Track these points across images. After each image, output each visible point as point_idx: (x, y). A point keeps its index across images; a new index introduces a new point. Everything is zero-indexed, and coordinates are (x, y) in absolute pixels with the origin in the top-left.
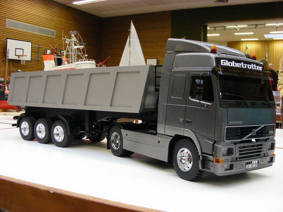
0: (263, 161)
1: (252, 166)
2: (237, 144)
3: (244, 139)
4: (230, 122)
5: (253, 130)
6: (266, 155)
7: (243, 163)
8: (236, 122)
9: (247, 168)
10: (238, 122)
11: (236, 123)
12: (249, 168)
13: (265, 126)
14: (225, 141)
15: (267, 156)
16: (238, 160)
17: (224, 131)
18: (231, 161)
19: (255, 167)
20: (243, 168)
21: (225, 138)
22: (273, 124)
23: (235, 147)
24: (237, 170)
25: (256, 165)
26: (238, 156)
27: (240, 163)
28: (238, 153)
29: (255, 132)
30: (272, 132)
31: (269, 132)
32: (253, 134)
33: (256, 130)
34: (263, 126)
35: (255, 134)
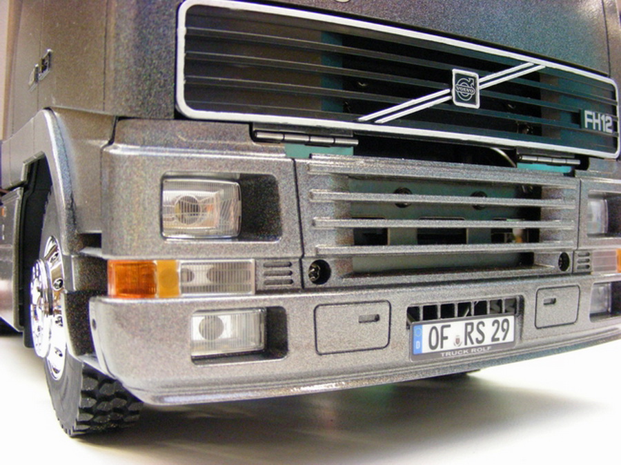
0: (554, 302)
1: (468, 334)
3: (382, 122)
5: (455, 72)
6: (575, 264)
7: (382, 310)
9: (426, 349)
12: (449, 345)
14: (179, 116)
15: (586, 271)
16: (333, 280)
17: (170, 33)
18: (267, 283)
19: (494, 339)
20: (390, 347)
21: (186, 86)
22: (609, 77)
23: (291, 170)
24: (325, 359)
25: (503, 330)
26: (328, 247)
27: (352, 308)
28: (328, 221)
29: (475, 86)
30: (602, 122)
31: (587, 120)
32: (458, 100)
33: (479, 81)
34: (536, 65)
35: (477, 106)
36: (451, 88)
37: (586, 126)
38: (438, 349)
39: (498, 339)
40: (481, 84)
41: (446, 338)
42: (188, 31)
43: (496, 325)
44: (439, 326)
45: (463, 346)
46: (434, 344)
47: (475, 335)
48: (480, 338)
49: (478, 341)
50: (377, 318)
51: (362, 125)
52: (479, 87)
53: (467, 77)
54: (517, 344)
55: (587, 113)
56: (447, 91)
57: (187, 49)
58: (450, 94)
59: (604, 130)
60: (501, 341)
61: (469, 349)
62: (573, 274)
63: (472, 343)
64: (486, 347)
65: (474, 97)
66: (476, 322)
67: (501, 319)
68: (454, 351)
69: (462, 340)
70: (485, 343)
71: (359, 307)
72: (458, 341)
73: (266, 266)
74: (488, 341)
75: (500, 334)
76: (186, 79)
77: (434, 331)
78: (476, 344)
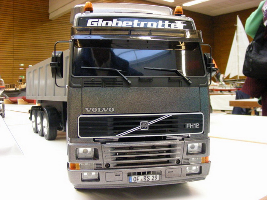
0: (172, 172)
1: (144, 179)
2: (107, 143)
3: (122, 135)
4: (87, 109)
5: (141, 122)
6: (182, 162)
7: (121, 173)
8: (99, 109)
9: (133, 181)
10: (104, 109)
11: (99, 111)
12: (139, 181)
13: (173, 115)
14: (78, 137)
15: (187, 164)
17: (76, 123)
18: (96, 168)
19: (152, 180)
20: (123, 181)
21: (80, 133)
22: (200, 112)
23: (101, 147)
24: (108, 182)
25: (155, 178)
26: (109, 161)
27: (114, 173)
28: (109, 156)
29: (147, 125)
30: (194, 126)
31: (187, 126)
32: (142, 128)
33: (148, 123)
34: (169, 115)
35: (148, 129)
36: (140, 126)
37: (187, 128)
38: (136, 181)
39: (154, 180)
40: (149, 124)
41: (138, 179)
42: (79, 122)
43: (153, 177)
44: (136, 177)
45: (143, 181)
46: (135, 180)
47: (147, 179)
48: (148, 179)
49: (147, 180)
50: (120, 175)
51: (117, 137)
52: (148, 125)
53: (145, 123)
54: (160, 181)
55: (187, 124)
56: (139, 127)
57: (79, 125)
58: (140, 127)
59: (195, 127)
60: (155, 180)
61: (145, 182)
62: (182, 165)
63: (146, 180)
64: (150, 181)
65: (147, 127)
66: (147, 176)
67: (154, 176)
68: (141, 182)
69: (143, 179)
70: (150, 180)
71: (115, 173)
72: (142, 180)
73: (96, 164)
74: (151, 180)
75: (154, 179)
76: (80, 131)
77: (135, 178)
78: (147, 181)
